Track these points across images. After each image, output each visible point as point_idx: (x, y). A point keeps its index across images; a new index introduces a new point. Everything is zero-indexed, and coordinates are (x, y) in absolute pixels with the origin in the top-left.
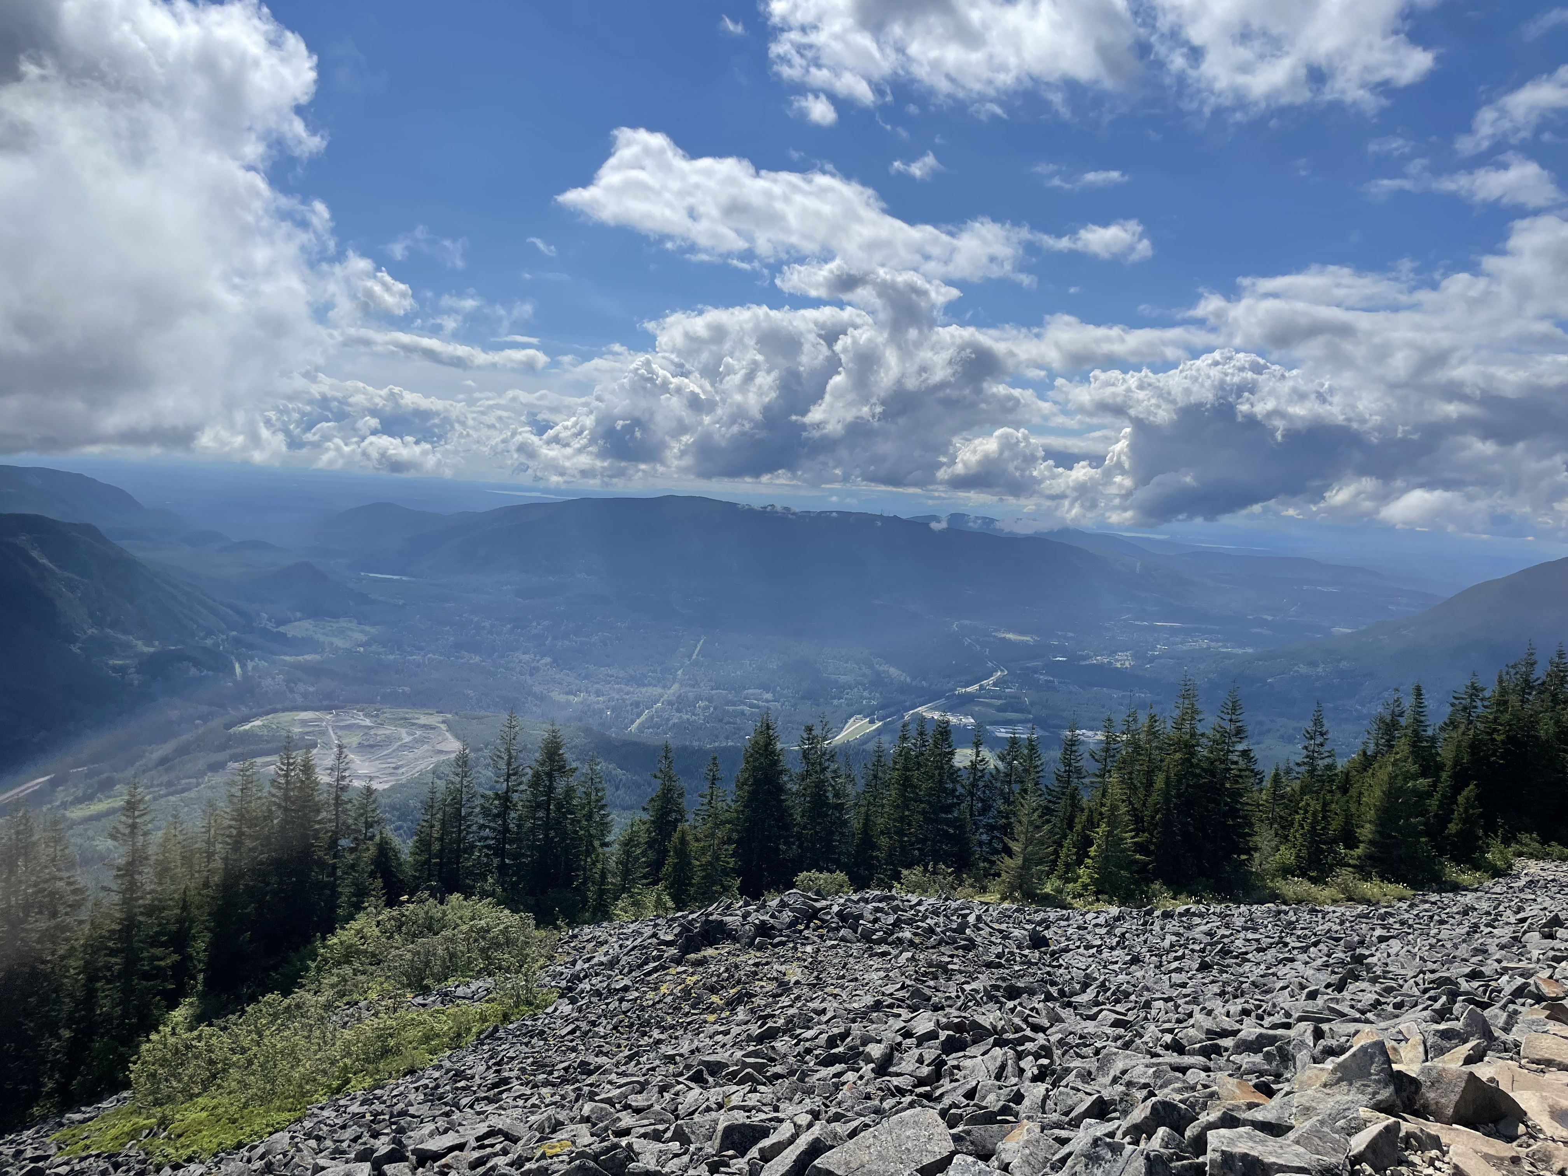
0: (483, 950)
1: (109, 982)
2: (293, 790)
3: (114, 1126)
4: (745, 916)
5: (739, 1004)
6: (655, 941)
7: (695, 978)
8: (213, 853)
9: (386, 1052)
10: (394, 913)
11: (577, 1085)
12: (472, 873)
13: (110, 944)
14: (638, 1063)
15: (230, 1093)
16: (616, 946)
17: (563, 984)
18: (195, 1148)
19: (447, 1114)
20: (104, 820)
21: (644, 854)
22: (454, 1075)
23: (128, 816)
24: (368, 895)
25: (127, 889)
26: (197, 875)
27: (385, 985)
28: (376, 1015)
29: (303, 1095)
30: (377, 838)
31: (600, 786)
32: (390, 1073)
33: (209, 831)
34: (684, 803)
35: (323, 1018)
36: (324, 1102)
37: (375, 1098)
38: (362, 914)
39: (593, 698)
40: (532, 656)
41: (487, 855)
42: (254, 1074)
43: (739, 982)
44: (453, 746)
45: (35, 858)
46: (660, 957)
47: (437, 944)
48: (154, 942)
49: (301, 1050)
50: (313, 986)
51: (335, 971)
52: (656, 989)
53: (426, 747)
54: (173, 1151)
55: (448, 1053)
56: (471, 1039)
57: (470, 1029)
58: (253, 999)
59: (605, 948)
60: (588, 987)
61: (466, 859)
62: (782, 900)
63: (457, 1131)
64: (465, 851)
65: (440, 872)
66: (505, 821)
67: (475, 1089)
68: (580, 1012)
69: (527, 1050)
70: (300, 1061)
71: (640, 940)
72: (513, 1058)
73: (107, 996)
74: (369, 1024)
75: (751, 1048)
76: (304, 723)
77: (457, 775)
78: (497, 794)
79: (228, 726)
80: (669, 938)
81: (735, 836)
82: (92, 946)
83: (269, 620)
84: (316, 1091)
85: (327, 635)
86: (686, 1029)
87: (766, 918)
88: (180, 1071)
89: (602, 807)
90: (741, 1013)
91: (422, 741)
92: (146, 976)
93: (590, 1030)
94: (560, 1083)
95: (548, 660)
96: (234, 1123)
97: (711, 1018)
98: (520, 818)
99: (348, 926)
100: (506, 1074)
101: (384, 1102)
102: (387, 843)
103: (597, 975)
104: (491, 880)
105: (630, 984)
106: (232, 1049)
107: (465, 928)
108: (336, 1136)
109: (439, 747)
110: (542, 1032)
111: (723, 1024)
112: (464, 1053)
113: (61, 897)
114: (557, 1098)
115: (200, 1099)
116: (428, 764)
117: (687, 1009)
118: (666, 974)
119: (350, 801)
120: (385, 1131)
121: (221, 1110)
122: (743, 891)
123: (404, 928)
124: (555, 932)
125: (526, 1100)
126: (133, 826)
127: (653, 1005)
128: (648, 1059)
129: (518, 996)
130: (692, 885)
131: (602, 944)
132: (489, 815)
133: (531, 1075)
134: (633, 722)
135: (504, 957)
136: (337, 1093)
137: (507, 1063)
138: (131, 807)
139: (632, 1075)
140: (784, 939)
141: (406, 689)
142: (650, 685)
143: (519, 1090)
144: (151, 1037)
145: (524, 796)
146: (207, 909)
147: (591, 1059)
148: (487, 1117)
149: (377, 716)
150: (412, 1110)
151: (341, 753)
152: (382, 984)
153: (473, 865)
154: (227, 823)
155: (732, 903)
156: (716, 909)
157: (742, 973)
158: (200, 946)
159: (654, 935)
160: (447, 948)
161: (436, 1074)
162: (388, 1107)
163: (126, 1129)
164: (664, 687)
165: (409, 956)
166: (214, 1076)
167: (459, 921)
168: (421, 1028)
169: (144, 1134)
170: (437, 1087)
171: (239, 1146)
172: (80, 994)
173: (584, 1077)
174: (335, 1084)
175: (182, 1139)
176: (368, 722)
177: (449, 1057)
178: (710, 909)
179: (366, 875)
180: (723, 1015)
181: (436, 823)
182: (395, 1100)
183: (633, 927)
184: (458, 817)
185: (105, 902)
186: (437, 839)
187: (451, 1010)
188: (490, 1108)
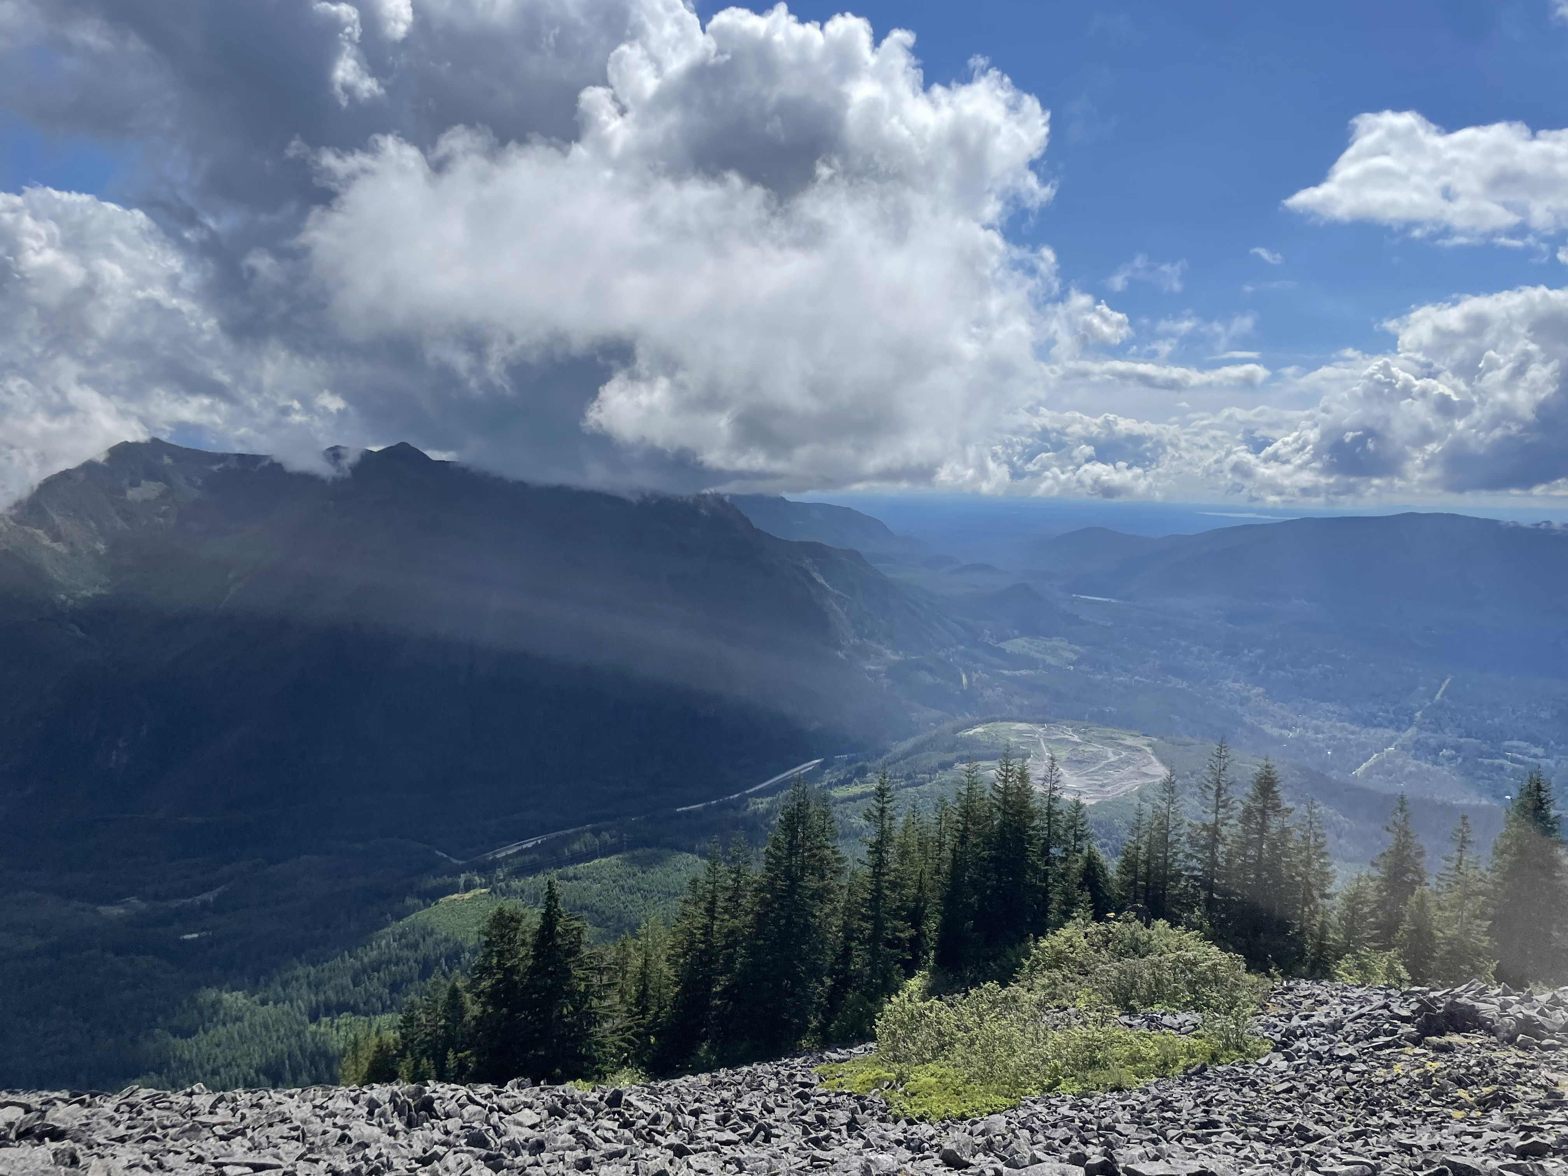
0: (1189, 983)
1: (861, 944)
2: (1011, 794)
3: (862, 1071)
4: (1504, 1007)
5: (1495, 1105)
6: (1386, 1012)
7: (1437, 1065)
8: (943, 844)
9: (1093, 1063)
10: (1102, 928)
11: (1294, 1149)
12: (1178, 902)
13: (863, 910)
14: (1366, 1144)
15: (955, 1066)
16: (1339, 1009)
17: (1278, 1037)
18: (925, 1109)
19: (1154, 1142)
20: (859, 802)
21: (1373, 913)
22: (1161, 1104)
23: (879, 801)
24: (1076, 905)
25: (877, 865)
26: (930, 861)
27: (1093, 997)
28: (1085, 1023)
29: (1019, 1085)
30: (1086, 852)
31: (1319, 831)
32: (1098, 1085)
33: (941, 823)
34: (1424, 863)
35: (1036, 1016)
36: (1037, 1097)
37: (1083, 1106)
38: (1071, 923)
39: (1310, 734)
40: (1243, 684)
41: (1193, 886)
42: (976, 1054)
43: (1494, 1080)
44: (1159, 771)
45: (810, 827)
46: (1393, 1033)
47: (1142, 966)
48: (896, 915)
49: (1015, 1041)
50: (1027, 983)
51: (1045, 973)
52: (1388, 1067)
53: (1131, 768)
54: (908, 1107)
55: (1155, 1080)
56: (1178, 1071)
57: (1177, 1061)
58: (975, 984)
59: (1325, 1009)
60: (1306, 1048)
61: (1173, 887)
62: (1554, 996)
63: (1168, 1162)
64: (1172, 878)
65: (1147, 896)
66: (1213, 854)
67: (1182, 1123)
68: (1297, 1071)
69: (1237, 1097)
70: (1015, 1051)
71: (1367, 1008)
72: (1222, 1102)
73: (859, 955)
74: (1078, 1032)
75: (1510, 1161)
76: (1019, 733)
77: (1164, 799)
78: (1204, 825)
79: (957, 730)
80: (1405, 1013)
81: (1490, 911)
82: (849, 909)
83: (991, 636)
84: (1029, 1084)
85: (1040, 652)
86: (1425, 1120)
87: (1533, 1013)
88: (915, 1035)
89: (1323, 855)
90: (1497, 1117)
91: (1127, 762)
92: (889, 944)
93: (1309, 1094)
94: (1275, 1142)
95: (1260, 690)
96: (958, 1095)
97: (1458, 1114)
98: (1229, 853)
99: (1058, 932)
100: (1215, 1117)
101: (1092, 1112)
102: (1094, 857)
103: (1316, 1036)
104: (1197, 913)
105: (1356, 1054)
106: (957, 1026)
107: (1171, 956)
108: (1048, 1133)
109: (1144, 769)
110: (1253, 1084)
111: (1472, 1124)
112: (1171, 1084)
113: (828, 863)
114: (1271, 1157)
115: (930, 1065)
116: (1134, 785)
117: (1426, 1097)
118: (1401, 1053)
119: (1061, 813)
120: (1094, 1141)
121: (948, 1080)
122: (1500, 976)
123: (1110, 944)
124: (1268, 979)
125: (1238, 1150)
126: (882, 811)
127: (1384, 1083)
128: (1378, 1142)
129: (1228, 1039)
130: (1434, 959)
131: (1322, 1003)
132: (1196, 845)
133: (1242, 1125)
134: (1359, 765)
135: (1213, 994)
136: (1049, 1091)
137: (1216, 1106)
138: (881, 793)
139: (1360, 1155)
140: (1556, 1042)
141: (1113, 709)
142: (1380, 725)
143: (1230, 1137)
144: (892, 999)
145: (1233, 831)
146: (938, 893)
147: (1310, 1124)
148: (1197, 1155)
149: (1085, 733)
150: (1119, 1127)
151: (1053, 765)
152: (1089, 995)
153: (1180, 895)
154: (955, 817)
155: (1486, 988)
156: (1466, 991)
157: (1499, 1071)
158: (932, 925)
159: (1386, 1006)
160: (1154, 974)
161: (1143, 1098)
162: (1096, 1117)
163: (871, 1077)
164: (1398, 729)
165: (1115, 973)
166: (942, 1047)
167: (1165, 948)
168: (1127, 1047)
169: (885, 1086)
170: (1144, 1111)
171: (963, 1118)
172: (839, 949)
173: (1302, 1142)
174: (1047, 1082)
175: (915, 1098)
176: (1076, 738)
177: (1156, 1084)
178: (1457, 990)
179: (1075, 886)
180: (1473, 1114)
181: (1143, 846)
182: (1102, 1113)
183: (1359, 992)
184: (1165, 842)
185: (860, 873)
186: (1143, 862)
187: (1157, 1036)
188: (1200, 1148)
